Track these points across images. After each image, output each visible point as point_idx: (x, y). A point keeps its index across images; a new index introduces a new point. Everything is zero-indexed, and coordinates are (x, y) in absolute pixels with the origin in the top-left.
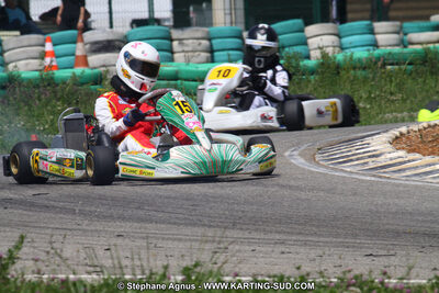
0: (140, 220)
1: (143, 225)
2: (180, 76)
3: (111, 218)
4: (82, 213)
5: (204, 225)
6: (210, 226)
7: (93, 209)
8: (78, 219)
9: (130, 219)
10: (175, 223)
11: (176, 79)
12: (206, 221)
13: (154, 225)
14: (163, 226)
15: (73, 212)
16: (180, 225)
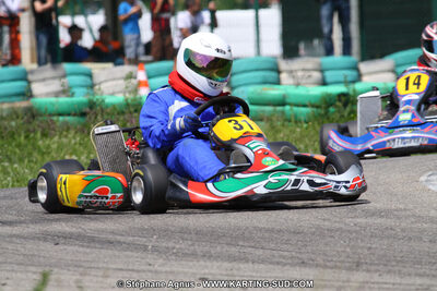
0: (232, 259)
1: (235, 265)
2: (288, 100)
3: (194, 255)
4: (155, 250)
5: (317, 266)
6: (325, 267)
7: (171, 245)
8: (150, 258)
9: (218, 257)
10: (278, 263)
11: (283, 104)
12: (320, 260)
14: (262, 266)
15: (145, 248)
16: (285, 265)
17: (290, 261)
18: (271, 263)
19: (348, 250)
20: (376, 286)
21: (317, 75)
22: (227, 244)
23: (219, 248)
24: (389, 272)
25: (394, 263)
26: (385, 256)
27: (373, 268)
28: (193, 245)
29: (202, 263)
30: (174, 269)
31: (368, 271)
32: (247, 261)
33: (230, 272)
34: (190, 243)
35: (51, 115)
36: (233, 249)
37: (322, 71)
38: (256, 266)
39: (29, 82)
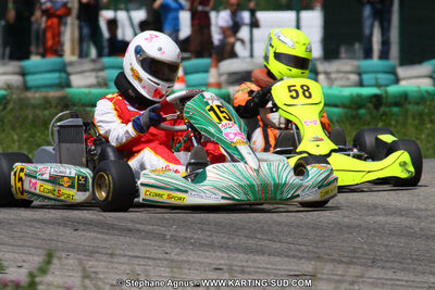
0: (248, 250)
1: (251, 257)
3: (211, 246)
4: (174, 239)
7: (189, 235)
8: (167, 247)
9: (236, 249)
10: (294, 257)
13: (266, 258)
14: (277, 259)
15: (163, 237)
16: (301, 258)
17: (305, 255)
18: (287, 256)
19: (365, 247)
20: (389, 282)
21: (354, 77)
22: (246, 237)
23: (236, 240)
24: (404, 269)
25: (409, 261)
26: (401, 253)
27: (389, 265)
28: (211, 236)
29: (218, 253)
30: (191, 258)
31: (383, 268)
32: (263, 254)
33: (245, 264)
34: (208, 233)
35: (84, 105)
36: (251, 241)
37: (360, 74)
38: (272, 259)
39: (69, 74)
